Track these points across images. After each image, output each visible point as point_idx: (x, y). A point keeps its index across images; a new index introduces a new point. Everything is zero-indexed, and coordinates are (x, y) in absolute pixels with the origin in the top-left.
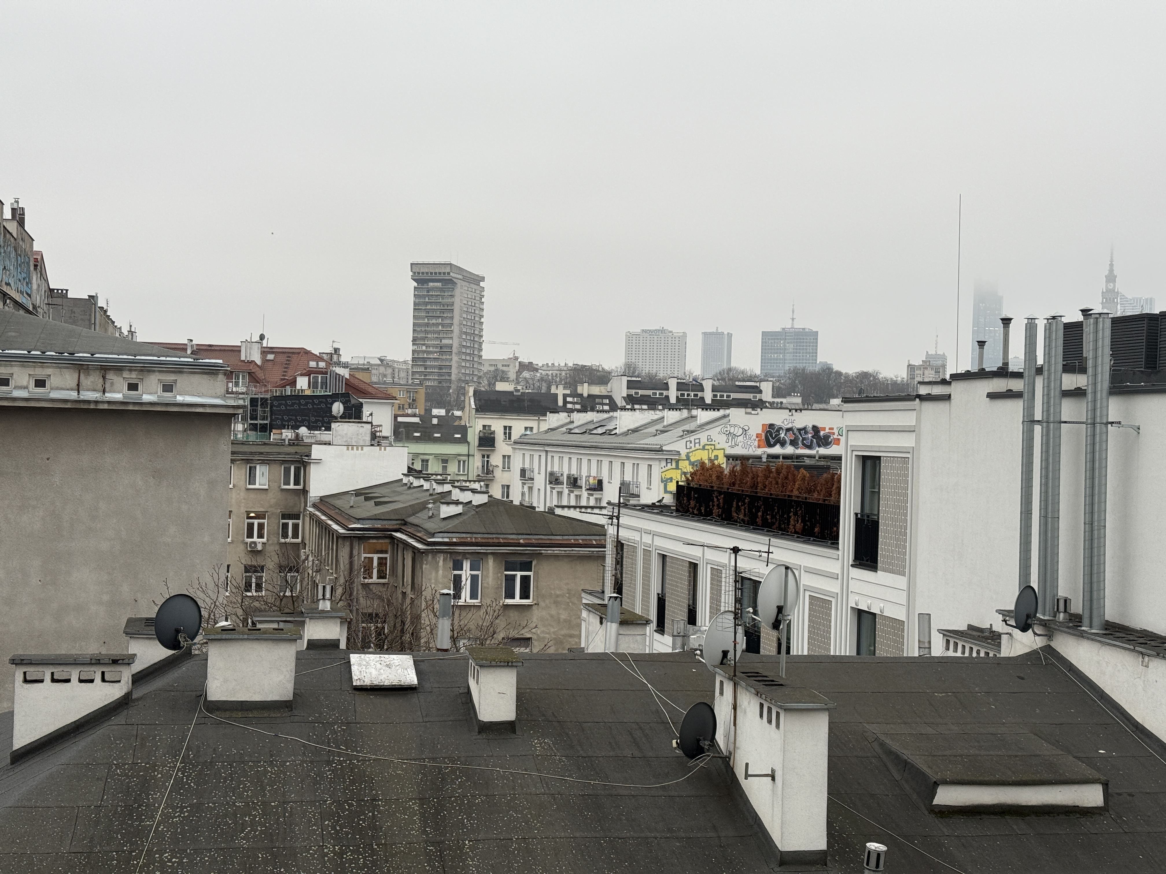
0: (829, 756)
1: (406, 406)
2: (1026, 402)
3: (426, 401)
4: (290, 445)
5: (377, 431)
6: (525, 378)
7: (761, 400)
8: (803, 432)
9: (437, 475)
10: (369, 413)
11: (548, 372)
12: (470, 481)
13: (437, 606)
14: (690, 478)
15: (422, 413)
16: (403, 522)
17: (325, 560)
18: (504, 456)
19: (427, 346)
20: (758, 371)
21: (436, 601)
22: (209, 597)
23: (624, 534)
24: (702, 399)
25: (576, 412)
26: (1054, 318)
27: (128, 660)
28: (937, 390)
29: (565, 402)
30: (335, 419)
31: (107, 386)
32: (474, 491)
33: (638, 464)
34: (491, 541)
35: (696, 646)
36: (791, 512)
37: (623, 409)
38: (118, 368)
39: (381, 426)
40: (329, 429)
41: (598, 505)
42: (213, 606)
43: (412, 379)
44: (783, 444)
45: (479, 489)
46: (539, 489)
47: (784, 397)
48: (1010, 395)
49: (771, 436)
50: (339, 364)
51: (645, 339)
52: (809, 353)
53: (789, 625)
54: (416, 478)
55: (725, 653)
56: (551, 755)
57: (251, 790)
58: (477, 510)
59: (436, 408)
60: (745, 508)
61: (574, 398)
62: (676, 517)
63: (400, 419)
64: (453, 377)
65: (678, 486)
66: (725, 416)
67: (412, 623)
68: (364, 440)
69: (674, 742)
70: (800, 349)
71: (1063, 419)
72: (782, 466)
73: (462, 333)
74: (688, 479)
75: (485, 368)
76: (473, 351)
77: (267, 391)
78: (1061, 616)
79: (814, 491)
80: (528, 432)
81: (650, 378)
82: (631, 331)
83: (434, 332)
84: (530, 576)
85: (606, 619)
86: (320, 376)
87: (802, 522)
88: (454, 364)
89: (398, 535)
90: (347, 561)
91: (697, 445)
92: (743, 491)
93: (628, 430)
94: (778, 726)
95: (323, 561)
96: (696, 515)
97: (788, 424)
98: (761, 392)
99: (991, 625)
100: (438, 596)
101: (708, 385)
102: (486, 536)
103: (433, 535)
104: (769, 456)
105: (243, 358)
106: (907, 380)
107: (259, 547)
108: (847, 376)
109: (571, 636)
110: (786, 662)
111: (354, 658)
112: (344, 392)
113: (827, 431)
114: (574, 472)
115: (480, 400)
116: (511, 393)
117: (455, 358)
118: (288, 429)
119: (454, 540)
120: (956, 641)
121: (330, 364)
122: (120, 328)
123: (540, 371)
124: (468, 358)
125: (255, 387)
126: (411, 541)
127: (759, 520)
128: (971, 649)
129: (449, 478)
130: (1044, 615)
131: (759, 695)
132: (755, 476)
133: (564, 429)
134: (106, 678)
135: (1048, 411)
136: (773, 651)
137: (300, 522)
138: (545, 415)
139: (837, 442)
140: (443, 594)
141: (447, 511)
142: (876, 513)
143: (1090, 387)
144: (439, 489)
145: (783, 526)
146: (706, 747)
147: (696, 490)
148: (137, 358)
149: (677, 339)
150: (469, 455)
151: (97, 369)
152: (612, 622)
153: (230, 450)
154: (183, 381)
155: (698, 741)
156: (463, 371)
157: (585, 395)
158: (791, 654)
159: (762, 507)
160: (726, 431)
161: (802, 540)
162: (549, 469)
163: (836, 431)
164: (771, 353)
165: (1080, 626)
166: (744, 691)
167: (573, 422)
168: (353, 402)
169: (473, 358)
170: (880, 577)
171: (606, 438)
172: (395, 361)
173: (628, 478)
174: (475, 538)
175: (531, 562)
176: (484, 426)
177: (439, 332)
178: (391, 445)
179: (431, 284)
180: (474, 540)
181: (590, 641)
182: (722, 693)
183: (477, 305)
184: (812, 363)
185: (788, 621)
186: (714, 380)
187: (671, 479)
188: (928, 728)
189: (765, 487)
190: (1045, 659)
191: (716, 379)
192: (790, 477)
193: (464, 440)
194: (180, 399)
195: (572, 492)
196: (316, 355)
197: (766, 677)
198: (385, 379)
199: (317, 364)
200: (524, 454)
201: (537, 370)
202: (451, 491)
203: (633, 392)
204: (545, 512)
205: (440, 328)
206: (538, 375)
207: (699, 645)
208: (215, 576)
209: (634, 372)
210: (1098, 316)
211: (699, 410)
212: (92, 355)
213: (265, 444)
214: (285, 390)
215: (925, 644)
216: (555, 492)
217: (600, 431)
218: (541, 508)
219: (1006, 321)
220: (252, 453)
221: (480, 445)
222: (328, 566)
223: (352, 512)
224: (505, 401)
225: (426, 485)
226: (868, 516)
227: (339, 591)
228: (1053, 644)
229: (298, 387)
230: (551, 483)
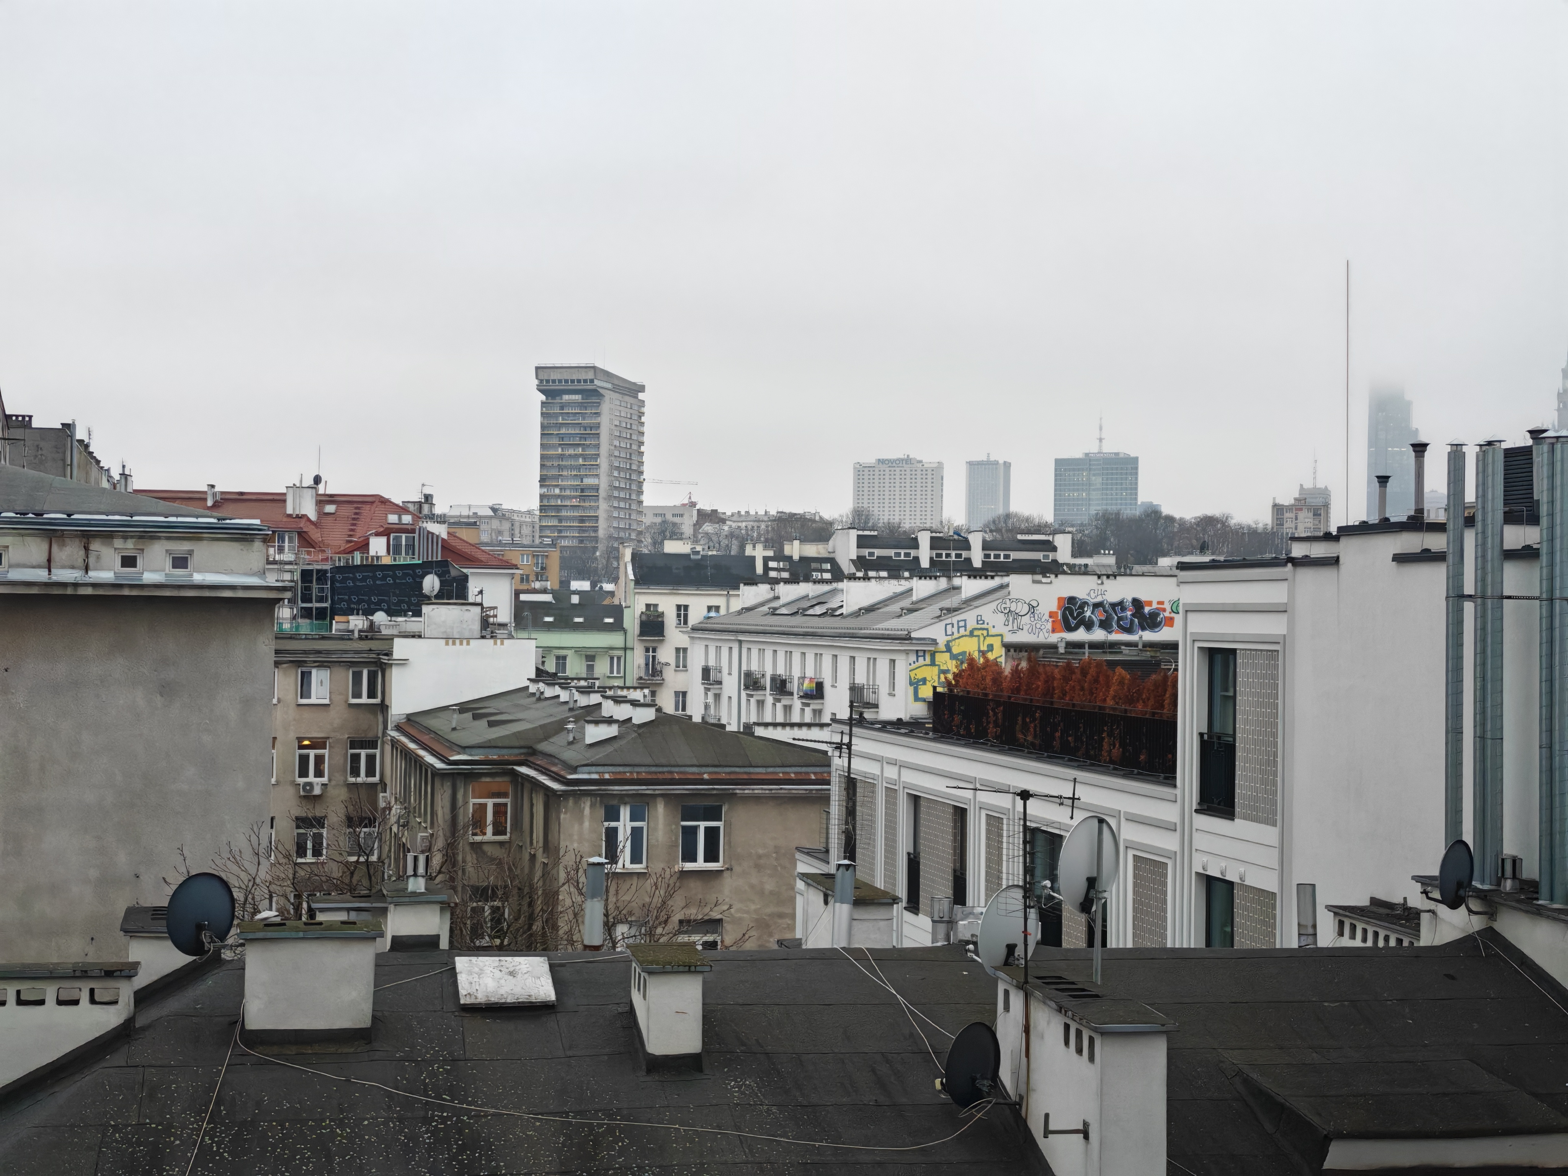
0: (1168, 1100)
1: (532, 577)
2: (1451, 568)
3: (562, 568)
4: (361, 638)
5: (490, 617)
6: (707, 534)
7: (1055, 561)
8: (1118, 608)
9: (579, 679)
10: (478, 590)
11: (740, 524)
12: (628, 688)
13: (582, 879)
14: (953, 682)
15: (557, 587)
16: (530, 751)
17: (415, 808)
18: (678, 650)
19: (562, 489)
20: (1049, 517)
21: (581, 872)
22: (246, 871)
23: (858, 765)
24: (968, 560)
25: (782, 584)
26: (1490, 443)
27: (128, 971)
28: (1318, 550)
29: (766, 569)
30: (427, 599)
31: (92, 560)
32: (635, 703)
33: (875, 659)
34: (660, 776)
35: (968, 937)
36: (1103, 731)
37: (852, 577)
38: (107, 534)
39: (496, 608)
40: (418, 613)
41: (817, 722)
42: (251, 884)
43: (540, 537)
44: (1089, 626)
45: (642, 701)
46: (730, 698)
47: (1090, 556)
48: (1427, 557)
49: (1072, 614)
50: (432, 517)
51: (882, 473)
52: (1126, 489)
53: (1105, 906)
54: (548, 684)
55: (1011, 948)
56: (755, 1105)
57: (312, 1162)
58: (641, 731)
59: (576, 579)
60: (1035, 726)
61: (779, 562)
62: (934, 740)
63: (523, 597)
64: (601, 533)
65: (935, 693)
66: (1002, 587)
67: (546, 903)
68: (470, 630)
69: (938, 1082)
70: (1112, 484)
71: (1505, 593)
72: (1090, 663)
73: (612, 467)
74: (948, 683)
75: (648, 520)
76: (630, 495)
77: (326, 559)
78: (1508, 885)
79: (1138, 701)
80: (713, 614)
81: (891, 531)
82: (861, 462)
83: (572, 468)
84: (719, 827)
85: (833, 896)
86: (404, 536)
87: (1120, 745)
88: (602, 513)
89: (523, 770)
90: (447, 810)
91: (962, 630)
92: (1031, 700)
93: (860, 609)
94: (1092, 1058)
95: (412, 810)
96: (962, 736)
97: (1096, 597)
98: (1054, 549)
99: (1405, 899)
100: (585, 867)
101: (976, 541)
102: (653, 769)
103: (574, 770)
104: (1071, 645)
105: (289, 511)
106: (1273, 528)
107: (317, 791)
108: (1182, 522)
109: (781, 916)
110: (1102, 959)
111: (461, 963)
112: (439, 559)
113: (1155, 606)
114: (781, 671)
115: (641, 567)
116: (686, 556)
117: (603, 505)
118: (358, 614)
119: (607, 776)
120: (1354, 922)
121: (420, 518)
122: (108, 470)
123: (728, 523)
124: (622, 505)
125: (309, 553)
126: (543, 779)
127: (1056, 744)
128: (1376, 934)
129: (597, 683)
130: (1483, 882)
131: (1063, 1011)
132: (1050, 679)
133: (765, 609)
134: (97, 998)
135: (1484, 580)
136: (1082, 944)
137: (378, 752)
138: (738, 588)
139: (1170, 622)
140: (594, 864)
141: (594, 733)
142: (1231, 733)
143: (1545, 544)
144: (584, 701)
145: (1092, 752)
146: (985, 1089)
147: (962, 699)
148: (135, 518)
149: (929, 472)
150: (625, 649)
151: (76, 536)
152: (842, 903)
153: (274, 647)
154: (202, 551)
155: (974, 1080)
156: (615, 525)
157: (796, 557)
158: (1108, 946)
159: (1062, 724)
160: (1005, 608)
161: (1122, 773)
162: (744, 668)
163: (1167, 606)
164: (1069, 490)
165: (1537, 899)
166: (1042, 1006)
167: (778, 598)
168: (453, 573)
169: (630, 505)
170: (1239, 827)
171: (828, 621)
172: (514, 511)
173: (861, 679)
174: (638, 773)
175: (720, 807)
176: (648, 606)
177: (579, 468)
178: (511, 637)
179: (566, 397)
180: (635, 776)
181: (810, 929)
182: (1007, 1008)
183: (634, 427)
184: (1131, 504)
185: (1103, 901)
186: (985, 532)
187: (924, 681)
188: (1314, 1055)
189: (1064, 695)
190: (1486, 947)
191: (988, 530)
192: (1101, 679)
193: (618, 627)
194: (198, 578)
195: (779, 701)
196: (397, 505)
197: (1073, 983)
198: (500, 538)
199: (400, 519)
200: (707, 646)
201: (723, 521)
202: (600, 704)
203: (866, 552)
204: (739, 732)
205: (581, 461)
206: (726, 528)
207: (973, 935)
208: (254, 839)
209: (866, 522)
210: (1554, 440)
211: (965, 578)
212: (69, 515)
213: (323, 638)
214: (353, 557)
215: (1309, 930)
216: (753, 700)
217: (818, 610)
218: (732, 727)
219: (1420, 449)
220: (305, 652)
221: (642, 633)
222: (420, 816)
223: (454, 737)
224: (677, 569)
225: (564, 696)
226: (1219, 738)
227: (437, 860)
228: (1498, 926)
229: (372, 553)
230: (747, 687)
